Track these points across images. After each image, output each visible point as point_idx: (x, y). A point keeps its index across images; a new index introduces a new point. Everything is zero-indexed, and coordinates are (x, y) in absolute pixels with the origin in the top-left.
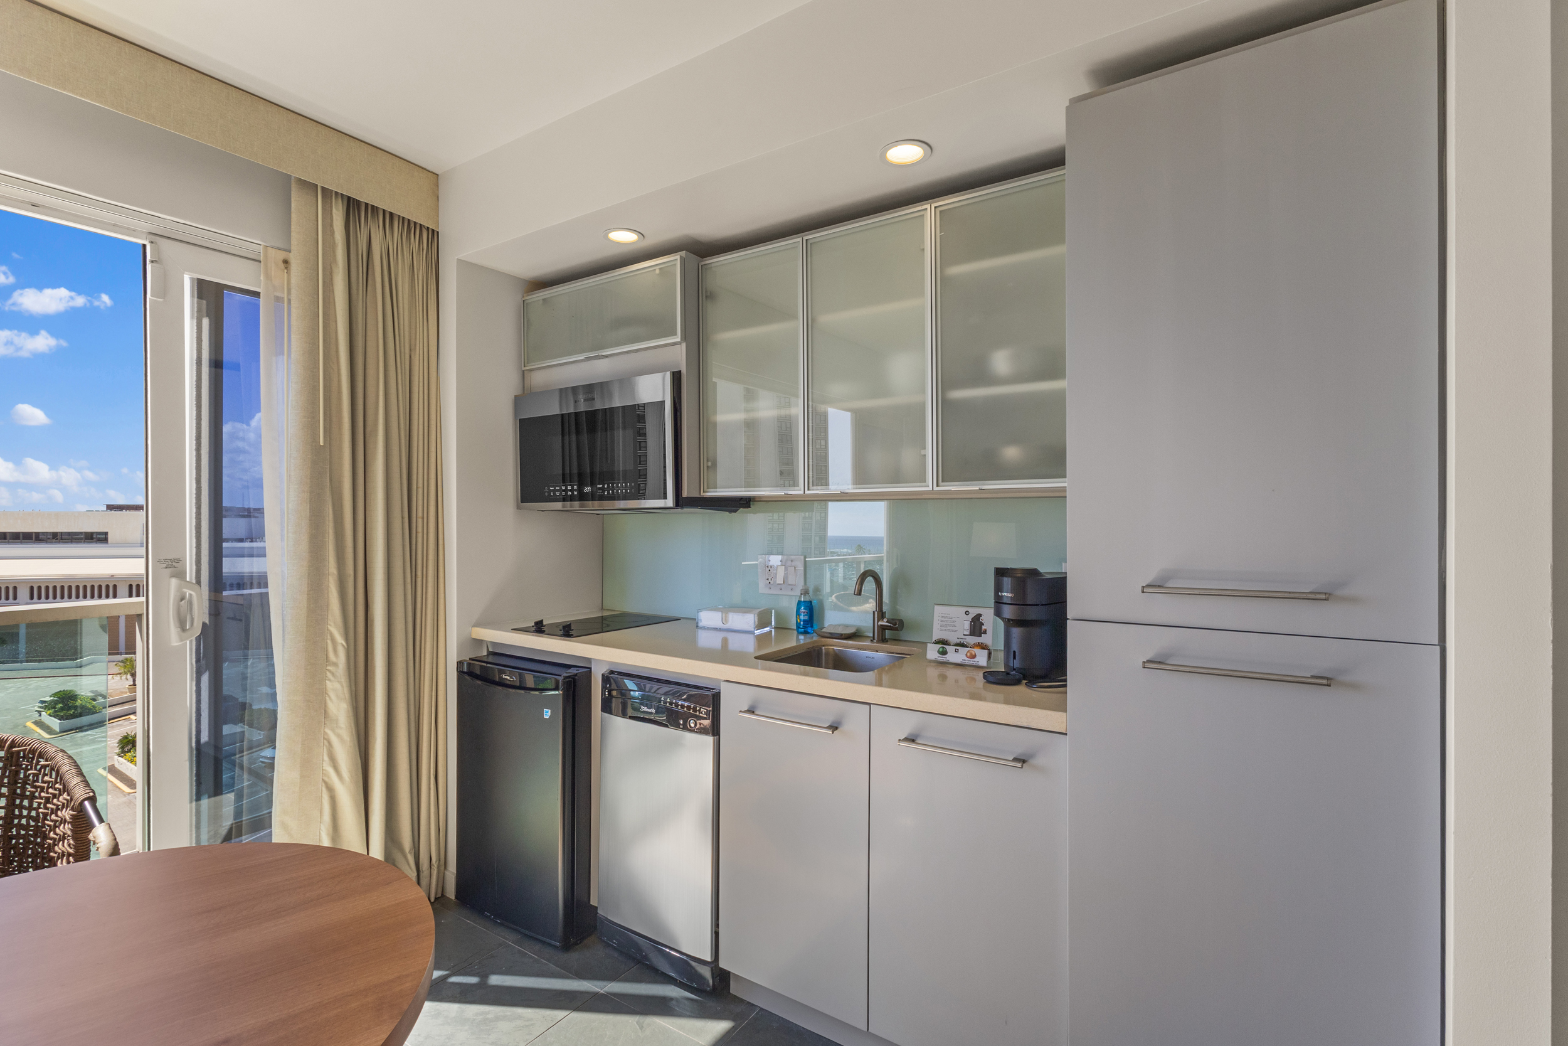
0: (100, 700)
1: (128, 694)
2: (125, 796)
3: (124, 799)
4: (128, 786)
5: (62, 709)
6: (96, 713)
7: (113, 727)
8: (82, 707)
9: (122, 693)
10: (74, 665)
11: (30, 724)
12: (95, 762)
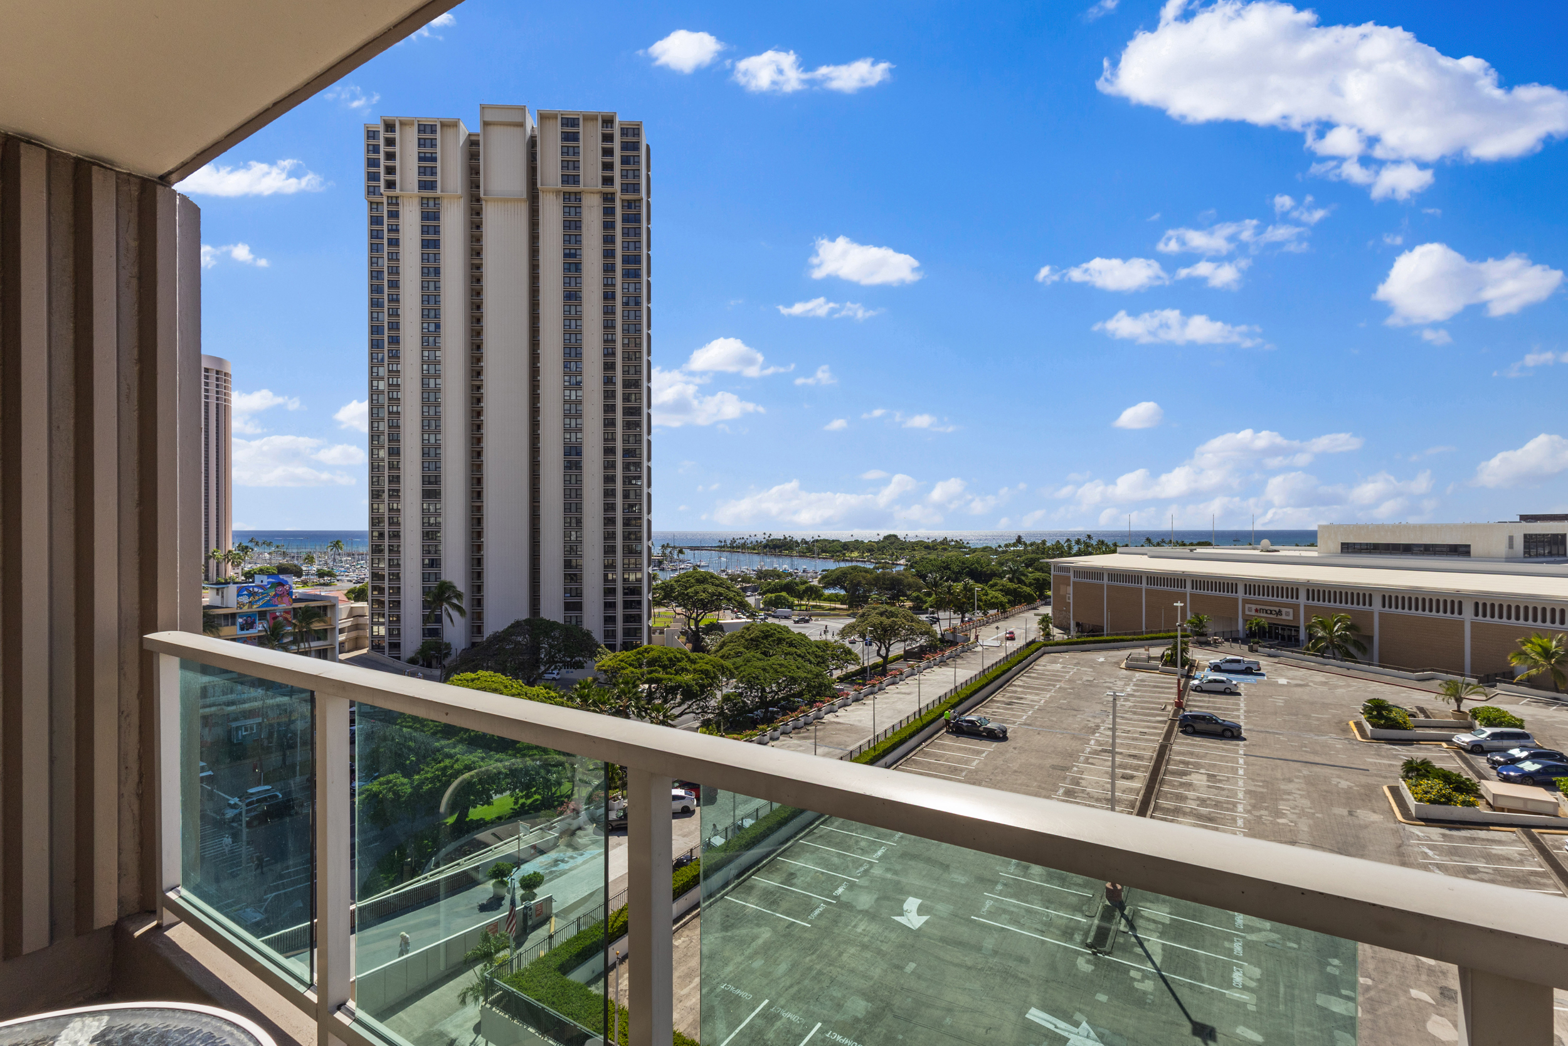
0: (1421, 717)
1: (1452, 720)
2: (1395, 822)
3: (1393, 825)
4: (1402, 814)
5: (1375, 717)
6: (1406, 729)
7: (1420, 749)
8: (1394, 720)
9: (1447, 716)
10: (1414, 677)
11: (1351, 723)
12: (1385, 777)
